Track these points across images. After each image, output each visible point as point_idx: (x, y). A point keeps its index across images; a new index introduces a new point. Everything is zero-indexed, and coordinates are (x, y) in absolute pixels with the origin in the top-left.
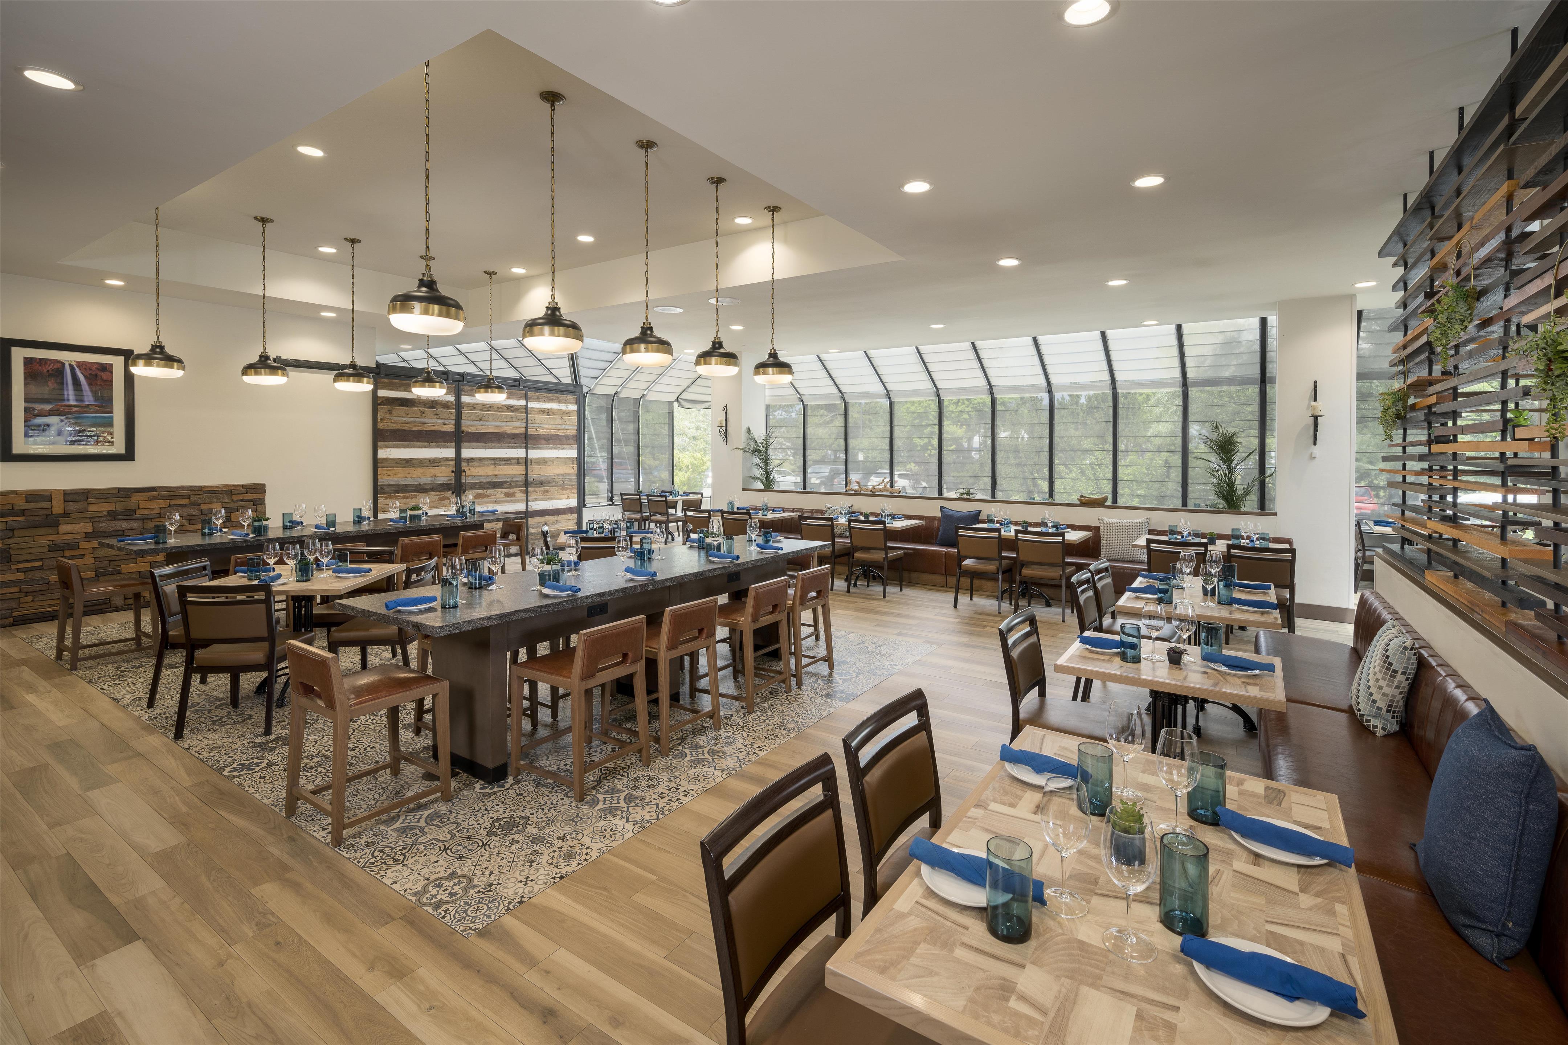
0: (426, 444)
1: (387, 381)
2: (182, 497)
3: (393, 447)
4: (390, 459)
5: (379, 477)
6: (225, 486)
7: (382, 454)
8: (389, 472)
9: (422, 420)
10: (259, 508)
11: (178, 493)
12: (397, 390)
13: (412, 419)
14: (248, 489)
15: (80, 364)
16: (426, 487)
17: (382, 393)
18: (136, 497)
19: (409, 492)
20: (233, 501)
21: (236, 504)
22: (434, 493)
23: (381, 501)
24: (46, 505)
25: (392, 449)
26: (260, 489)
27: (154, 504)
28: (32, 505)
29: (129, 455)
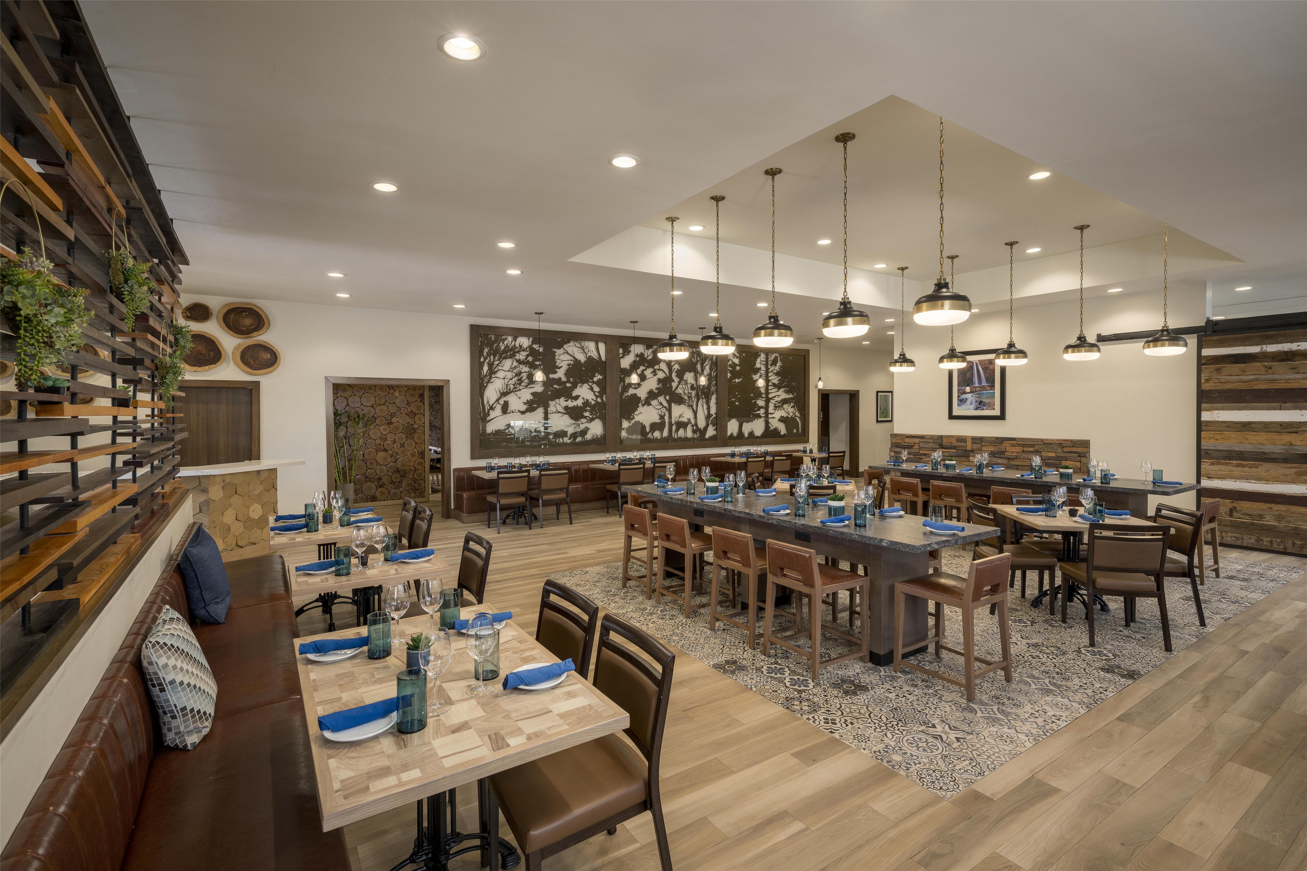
0: (1275, 404)
1: (1215, 338)
2: (1033, 446)
3: (1223, 409)
4: (1218, 422)
5: (1203, 442)
6: (1058, 440)
7: (1206, 416)
8: (1217, 437)
9: (1269, 377)
10: (1083, 459)
11: (1027, 443)
12: (1230, 346)
13: (1252, 377)
14: (1075, 443)
15: (981, 362)
16: (1275, 456)
17: (1206, 352)
18: (1006, 444)
19: (1246, 460)
20: (1063, 452)
21: (1066, 455)
22: (1289, 465)
23: (1205, 466)
24: (963, 444)
25: (1221, 412)
26: (1085, 444)
27: (1013, 449)
28: (958, 444)
29: (1002, 417)
